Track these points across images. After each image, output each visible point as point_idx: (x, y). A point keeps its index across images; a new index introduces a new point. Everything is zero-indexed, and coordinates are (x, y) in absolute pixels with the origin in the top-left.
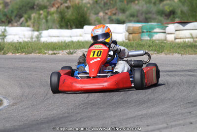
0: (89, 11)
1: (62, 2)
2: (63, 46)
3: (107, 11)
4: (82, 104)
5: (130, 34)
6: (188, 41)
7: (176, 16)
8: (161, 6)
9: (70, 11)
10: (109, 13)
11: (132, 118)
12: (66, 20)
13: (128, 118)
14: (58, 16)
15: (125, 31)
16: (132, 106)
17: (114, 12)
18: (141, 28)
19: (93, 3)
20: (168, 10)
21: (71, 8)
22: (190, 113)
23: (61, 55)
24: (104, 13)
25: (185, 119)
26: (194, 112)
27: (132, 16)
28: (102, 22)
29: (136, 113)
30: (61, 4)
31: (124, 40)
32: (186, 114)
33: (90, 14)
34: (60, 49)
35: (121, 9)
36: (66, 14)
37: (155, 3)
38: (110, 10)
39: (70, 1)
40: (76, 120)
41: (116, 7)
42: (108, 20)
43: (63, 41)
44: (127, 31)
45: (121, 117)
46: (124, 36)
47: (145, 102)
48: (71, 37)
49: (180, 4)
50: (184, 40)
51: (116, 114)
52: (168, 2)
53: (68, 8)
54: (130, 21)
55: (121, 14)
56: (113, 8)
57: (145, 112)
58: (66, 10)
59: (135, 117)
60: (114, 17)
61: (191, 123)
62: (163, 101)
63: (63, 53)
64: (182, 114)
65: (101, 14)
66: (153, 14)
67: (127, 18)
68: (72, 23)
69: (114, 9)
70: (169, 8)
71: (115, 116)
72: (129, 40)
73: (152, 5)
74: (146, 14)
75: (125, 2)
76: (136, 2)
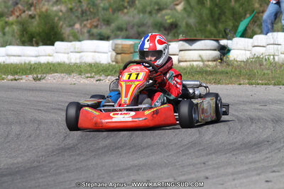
0: (61, 22)
2: (27, 69)
3: (85, 22)
4: (57, 149)
5: (118, 54)
7: (179, 31)
8: (159, 17)
9: (35, 22)
10: (88, 26)
15: (111, 50)
17: (95, 24)
18: (133, 46)
19: (67, 12)
21: (37, 17)
22: (204, 164)
23: (24, 81)
24: (81, 24)
25: (198, 171)
26: (210, 163)
27: (120, 29)
29: (131, 163)
30: (24, 12)
31: (110, 61)
32: (199, 166)
33: (62, 25)
34: (23, 73)
35: (104, 20)
37: (150, 13)
38: (89, 21)
39: (35, 9)
40: (49, 172)
41: (97, 18)
42: (86, 35)
44: (114, 50)
46: (109, 58)
49: (185, 15)
50: (192, 63)
53: (32, 17)
54: (116, 37)
55: (104, 27)
56: (94, 18)
57: (142, 161)
58: (30, 20)
60: (95, 31)
61: (207, 178)
63: (27, 78)
64: (194, 165)
65: (77, 26)
66: (149, 27)
67: (113, 32)
68: (38, 37)
69: (95, 20)
72: (117, 62)
73: (147, 15)
74: (139, 27)
75: (110, 10)
76: (125, 11)
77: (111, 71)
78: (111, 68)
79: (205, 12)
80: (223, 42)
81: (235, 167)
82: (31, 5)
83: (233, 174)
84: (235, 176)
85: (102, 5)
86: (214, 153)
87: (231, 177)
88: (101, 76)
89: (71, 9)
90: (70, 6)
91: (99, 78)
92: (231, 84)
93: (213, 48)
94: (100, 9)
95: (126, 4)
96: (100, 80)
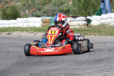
0: (20, 10)
1: (4, 4)
2: (5, 30)
3: (30, 10)
4: (16, 63)
5: (43, 23)
6: (77, 28)
7: (70, 13)
8: (61, 7)
9: (9, 10)
10: (32, 11)
11: (44, 71)
12: (7, 15)
13: (42, 72)
14: (1, 12)
15: (41, 21)
16: (45, 65)
17: (34, 10)
18: (50, 20)
19: (22, 5)
20: (66, 10)
21: (10, 8)
22: (78, 68)
23: (3, 35)
24: (28, 11)
26: (80, 68)
27: (45, 12)
28: (28, 16)
29: (47, 69)
30: (4, 6)
31: (40, 26)
32: (76, 69)
33: (20, 11)
34: (3, 31)
35: (38, 9)
36: (6, 11)
37: (58, 6)
38: (32, 9)
39: (9, 4)
40: (12, 73)
41: (35, 8)
42: (31, 15)
43: (5, 27)
44: (42, 21)
45: (39, 71)
46: (40, 24)
47: (52, 62)
48: (9, 24)
49: (73, 6)
50: (75, 26)
51: (35, 69)
52: (66, 5)
53: (7, 8)
54: (44, 16)
55: (38, 12)
57: (52, 68)
58: (6, 9)
59: (46, 71)
60: (34, 13)
62: (62, 61)
63: (4, 34)
64: (74, 69)
65: (27, 11)
66: (57, 12)
67: (42, 14)
68: (10, 17)
69: (34, 9)
70: (66, 9)
71: (35, 70)
72: (43, 27)
73: (56, 7)
74: (53, 12)
75: (41, 5)
76: (47, 5)
77: (40, 30)
78: (40, 29)
79: (81, 5)
80: (88, 17)
81: (91, 70)
82: (7, 3)
83: (90, 73)
84: (90, 74)
85: (37, 2)
86: (82, 64)
87: (89, 74)
88: (36, 32)
89: (24, 4)
90: (24, 3)
91: (35, 33)
92: (91, 35)
93: (84, 20)
94: (37, 4)
95: (48, 2)
96: (35, 34)
